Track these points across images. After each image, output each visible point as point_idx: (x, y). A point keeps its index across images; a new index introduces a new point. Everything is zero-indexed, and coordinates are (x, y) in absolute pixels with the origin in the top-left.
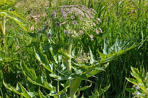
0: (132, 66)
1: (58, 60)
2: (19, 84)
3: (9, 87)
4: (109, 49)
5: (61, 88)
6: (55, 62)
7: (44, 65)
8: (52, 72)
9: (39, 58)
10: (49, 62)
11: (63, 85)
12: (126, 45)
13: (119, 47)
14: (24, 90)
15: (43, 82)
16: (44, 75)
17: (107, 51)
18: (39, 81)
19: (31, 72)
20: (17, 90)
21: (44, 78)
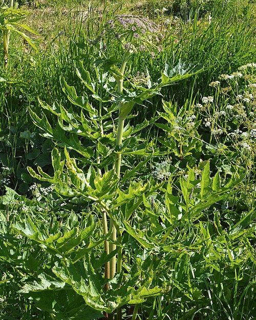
0: (164, 99)
1: (101, 79)
2: (55, 103)
3: (46, 105)
4: (171, 71)
5: (104, 113)
6: (98, 80)
7: (86, 83)
8: (95, 93)
9: (79, 75)
10: (92, 80)
11: (106, 109)
12: (191, 68)
13: (183, 70)
14: (64, 110)
15: (83, 103)
16: (85, 95)
17: (168, 73)
18: (79, 101)
19: (71, 90)
20: (54, 109)
21: (85, 99)
